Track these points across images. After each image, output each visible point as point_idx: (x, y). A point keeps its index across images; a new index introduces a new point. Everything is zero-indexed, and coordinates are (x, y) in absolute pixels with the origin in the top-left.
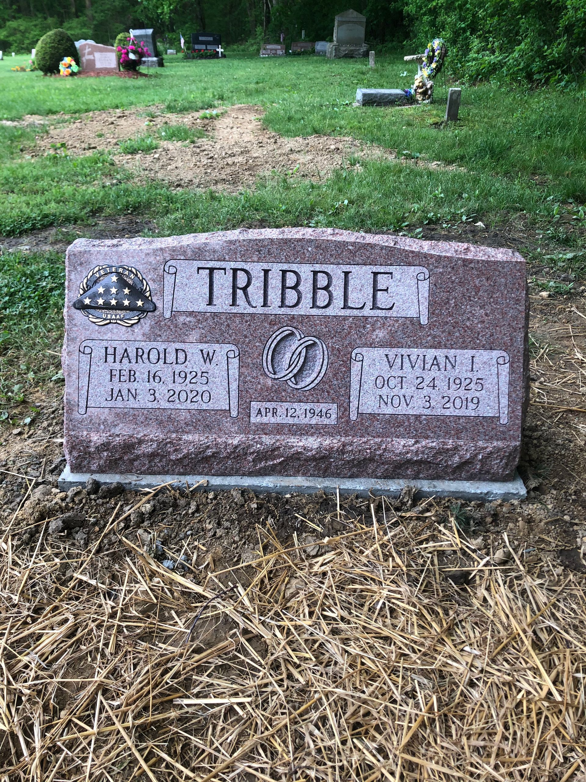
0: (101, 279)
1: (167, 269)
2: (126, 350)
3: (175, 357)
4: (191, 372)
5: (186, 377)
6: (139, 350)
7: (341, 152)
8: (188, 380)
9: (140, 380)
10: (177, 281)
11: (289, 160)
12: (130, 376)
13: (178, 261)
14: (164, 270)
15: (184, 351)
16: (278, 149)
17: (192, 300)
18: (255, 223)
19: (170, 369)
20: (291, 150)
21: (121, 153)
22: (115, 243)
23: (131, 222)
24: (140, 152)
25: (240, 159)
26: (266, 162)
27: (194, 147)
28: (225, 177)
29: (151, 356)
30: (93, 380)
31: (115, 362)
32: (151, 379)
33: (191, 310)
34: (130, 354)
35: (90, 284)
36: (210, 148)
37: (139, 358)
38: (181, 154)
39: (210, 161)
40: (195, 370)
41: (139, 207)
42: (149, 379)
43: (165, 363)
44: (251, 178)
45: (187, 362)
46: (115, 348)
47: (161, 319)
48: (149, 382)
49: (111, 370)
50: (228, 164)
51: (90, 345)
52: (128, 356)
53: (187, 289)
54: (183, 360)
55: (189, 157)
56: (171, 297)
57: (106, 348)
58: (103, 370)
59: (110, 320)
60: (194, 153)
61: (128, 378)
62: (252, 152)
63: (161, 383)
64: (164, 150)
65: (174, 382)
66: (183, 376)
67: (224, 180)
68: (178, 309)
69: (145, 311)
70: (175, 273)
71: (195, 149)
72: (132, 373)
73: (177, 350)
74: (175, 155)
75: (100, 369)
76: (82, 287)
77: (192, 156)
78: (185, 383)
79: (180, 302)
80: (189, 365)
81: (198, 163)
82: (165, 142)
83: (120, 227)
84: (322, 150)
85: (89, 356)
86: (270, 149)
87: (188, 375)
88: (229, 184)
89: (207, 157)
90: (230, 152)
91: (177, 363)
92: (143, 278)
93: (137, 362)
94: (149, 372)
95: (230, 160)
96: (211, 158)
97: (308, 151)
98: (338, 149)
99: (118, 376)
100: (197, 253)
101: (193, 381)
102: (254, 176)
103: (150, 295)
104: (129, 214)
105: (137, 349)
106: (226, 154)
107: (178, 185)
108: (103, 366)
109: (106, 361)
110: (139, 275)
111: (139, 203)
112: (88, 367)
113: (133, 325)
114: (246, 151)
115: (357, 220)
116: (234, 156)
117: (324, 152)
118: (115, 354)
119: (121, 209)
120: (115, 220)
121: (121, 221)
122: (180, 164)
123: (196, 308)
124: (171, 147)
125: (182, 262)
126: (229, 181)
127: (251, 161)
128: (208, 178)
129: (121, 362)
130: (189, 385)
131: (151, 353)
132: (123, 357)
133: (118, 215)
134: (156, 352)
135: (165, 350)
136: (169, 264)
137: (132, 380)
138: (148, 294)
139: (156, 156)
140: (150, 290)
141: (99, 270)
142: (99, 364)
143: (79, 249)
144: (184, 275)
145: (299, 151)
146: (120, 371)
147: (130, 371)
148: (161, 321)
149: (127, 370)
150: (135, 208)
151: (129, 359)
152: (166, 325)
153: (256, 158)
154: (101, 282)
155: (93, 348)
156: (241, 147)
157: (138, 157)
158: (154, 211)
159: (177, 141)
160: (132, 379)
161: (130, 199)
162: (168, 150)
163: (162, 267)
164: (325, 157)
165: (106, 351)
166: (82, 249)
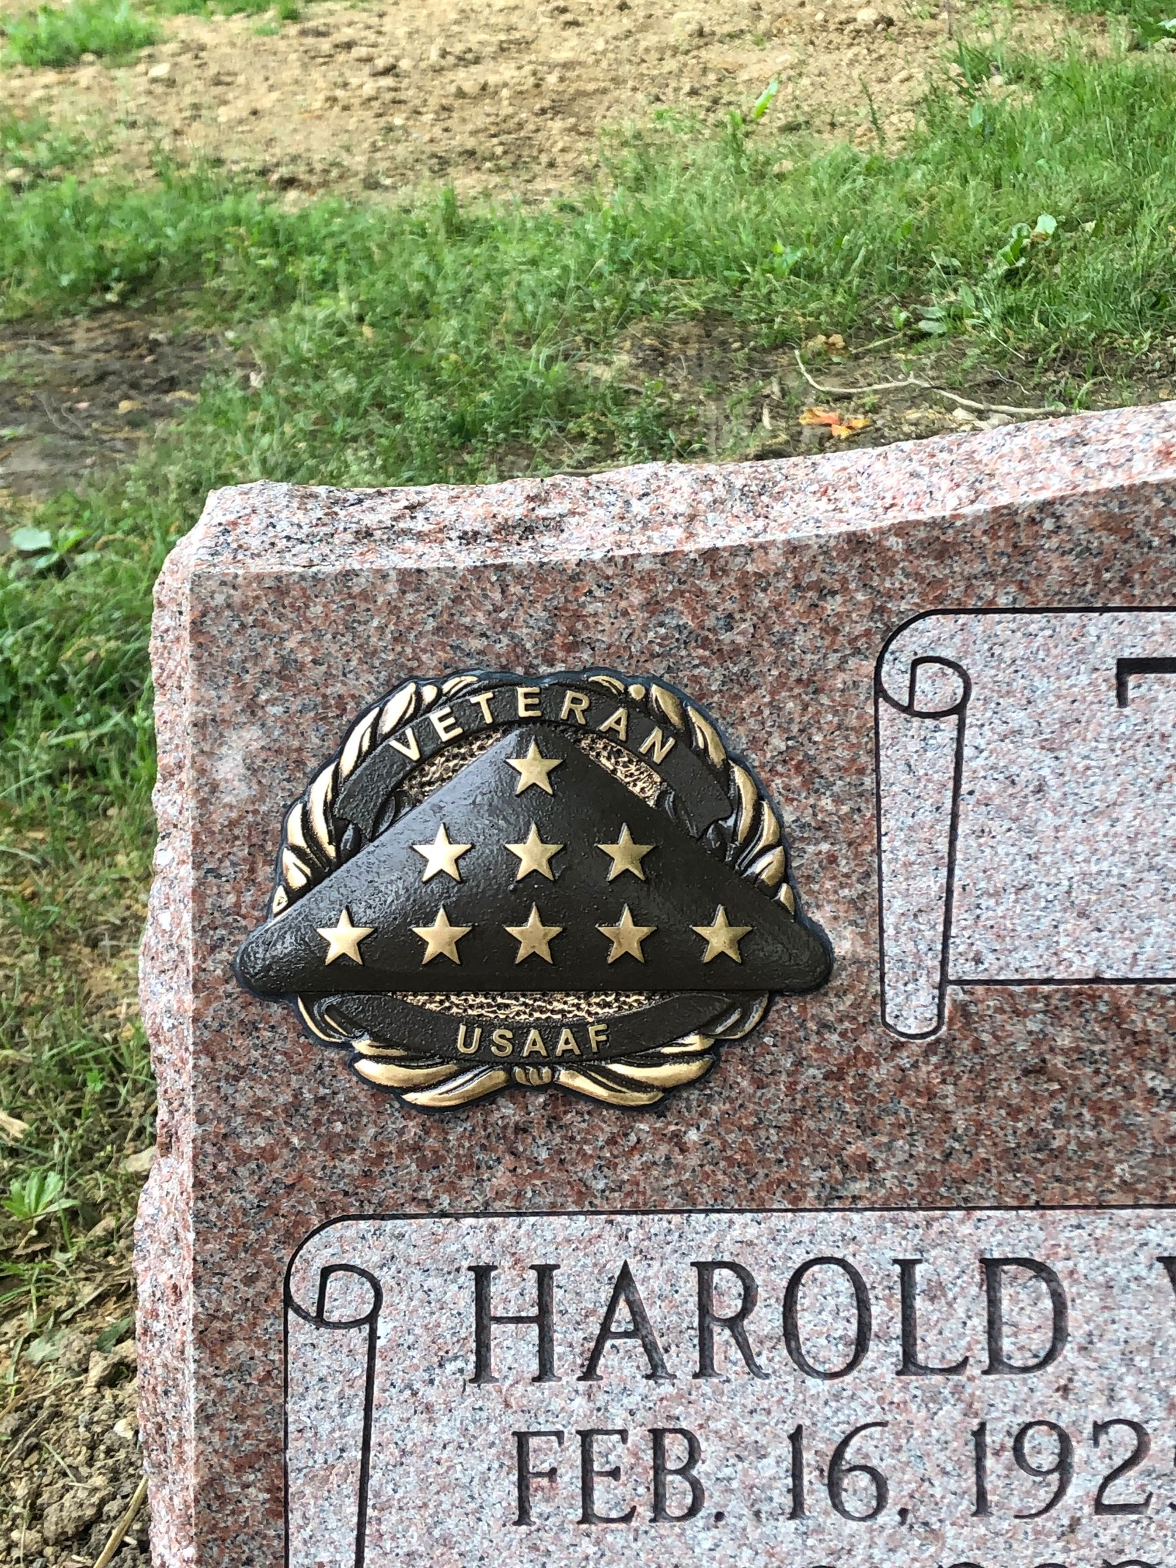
0: (433, 771)
1: (895, 681)
2: (624, 1281)
3: (979, 1323)
4: (1100, 1428)
5: (1063, 1466)
6: (722, 1277)
7: (903, 33)
8: (1081, 1486)
9: (736, 1506)
10: (973, 764)
11: (705, 71)
12: (659, 1468)
13: (979, 625)
14: (879, 691)
15: (1041, 1270)
16: (644, 28)
17: (1080, 896)
18: (682, 330)
19: (950, 1413)
20: (701, 33)
21: (12, 66)
22: (515, 511)
23: (128, 343)
24: (89, 57)
25: (505, 72)
26: (617, 81)
27: (304, 33)
28: (471, 143)
29: (805, 1322)
30: (391, 1519)
31: (545, 1372)
32: (816, 1495)
33: (1083, 967)
34: (653, 1313)
35: (360, 813)
36: (372, 37)
37: (721, 1336)
38: (258, 62)
39: (388, 81)
40: (1131, 1411)
41: (150, 275)
42: (796, 1492)
43: (909, 1364)
44: (580, 145)
45: (1069, 1353)
46: (545, 1273)
47: (867, 1042)
48: (797, 1511)
49: (522, 1438)
50: (461, 94)
51: (368, 1257)
52: (639, 1327)
53: (1049, 820)
54: (1041, 1341)
55: (297, 72)
56: (935, 883)
57: (482, 1274)
58: (465, 1442)
59: (507, 1065)
60: (311, 57)
61: (644, 1495)
62: (542, 45)
63: (889, 1517)
64: (186, 47)
65: (982, 1506)
66: (1047, 1460)
67: (472, 153)
68: (991, 967)
69: (755, 993)
70: (959, 709)
71: (310, 41)
72: (676, 1449)
73: (991, 1267)
74: (236, 65)
75: (445, 1431)
76: (296, 836)
77: (305, 66)
78: (1061, 1514)
79: (993, 911)
80: (1088, 1381)
81: (339, 93)
82: (180, 20)
83: (87, 367)
84: (824, 27)
85: (357, 1338)
86: (611, 31)
87: (1080, 1452)
88: (499, 170)
89: (367, 69)
90: (458, 48)
91: (996, 1363)
92: (733, 758)
93: (705, 1369)
94: (796, 1437)
95: (467, 79)
96: (389, 70)
97: (768, 35)
98: (890, 23)
99: (570, 1478)
100: (1109, 558)
101: (1120, 1492)
102: (589, 134)
103: (785, 875)
104: (112, 306)
105: (704, 1269)
106: (444, 54)
107: (288, 183)
108: (462, 1412)
109: (482, 1372)
110: (704, 735)
111: (151, 257)
112: (355, 1421)
113: (671, 1091)
114: (518, 43)
115: (1135, 299)
116: (477, 61)
117: (835, 37)
118: (543, 1319)
119: (73, 288)
120: (54, 336)
121: (81, 339)
122: (267, 101)
123: (1120, 950)
124: (203, 34)
125: (1002, 625)
126: (493, 157)
127: (552, 79)
128: (401, 151)
129: (589, 1373)
130: (1091, 1523)
131: (806, 1296)
132: (605, 1332)
133: (66, 313)
134: (845, 1285)
135: (907, 1266)
136: (910, 643)
137: (674, 1508)
138: (766, 866)
139: (161, 70)
140: (782, 840)
141: (420, 709)
142: (431, 1394)
143: (269, 565)
144: (1019, 718)
145: (731, 36)
146: (586, 1436)
147: (657, 1435)
148: (869, 1060)
149: (637, 1435)
150: (137, 282)
151: (650, 1349)
152: (903, 1082)
153: (567, 66)
154: (439, 795)
155: (385, 1277)
156: (494, 29)
157: (85, 75)
158: (221, 293)
159: (228, 15)
160: (677, 1501)
161: (109, 244)
162: (202, 48)
163: (869, 666)
164: (850, 54)
165: (481, 1299)
166: (293, 564)
